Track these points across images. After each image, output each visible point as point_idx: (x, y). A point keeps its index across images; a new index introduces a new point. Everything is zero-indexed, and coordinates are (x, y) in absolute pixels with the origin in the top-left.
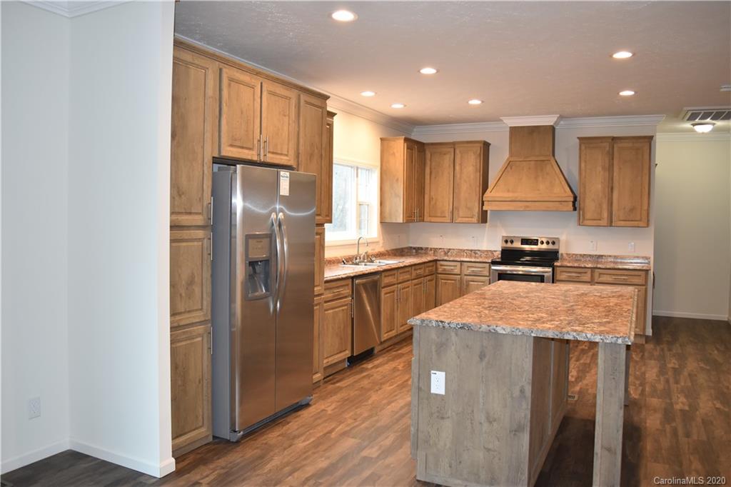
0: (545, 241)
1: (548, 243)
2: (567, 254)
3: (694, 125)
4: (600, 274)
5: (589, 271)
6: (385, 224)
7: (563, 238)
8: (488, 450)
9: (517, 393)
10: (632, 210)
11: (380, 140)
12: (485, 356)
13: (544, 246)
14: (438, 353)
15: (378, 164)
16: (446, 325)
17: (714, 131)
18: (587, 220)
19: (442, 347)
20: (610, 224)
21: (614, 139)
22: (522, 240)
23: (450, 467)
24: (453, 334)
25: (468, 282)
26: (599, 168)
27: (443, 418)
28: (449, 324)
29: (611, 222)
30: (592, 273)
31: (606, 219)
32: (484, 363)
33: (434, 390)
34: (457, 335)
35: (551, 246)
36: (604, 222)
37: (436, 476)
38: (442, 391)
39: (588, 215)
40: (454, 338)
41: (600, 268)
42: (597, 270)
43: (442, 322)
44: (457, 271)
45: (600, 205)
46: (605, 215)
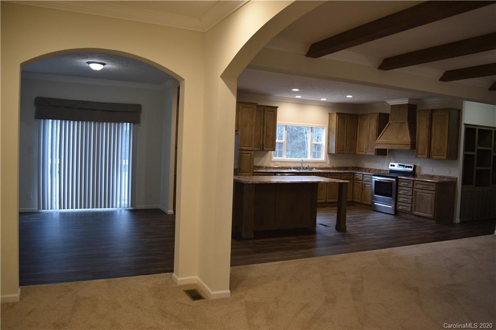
2: (419, 174)
5: (412, 182)
6: (329, 154)
7: (419, 165)
10: (440, 150)
11: (328, 115)
15: (327, 125)
18: (419, 155)
20: (429, 157)
25: (365, 184)
30: (413, 182)
31: (426, 154)
36: (426, 156)
39: (419, 152)
44: (361, 179)
45: (425, 147)
46: (426, 152)
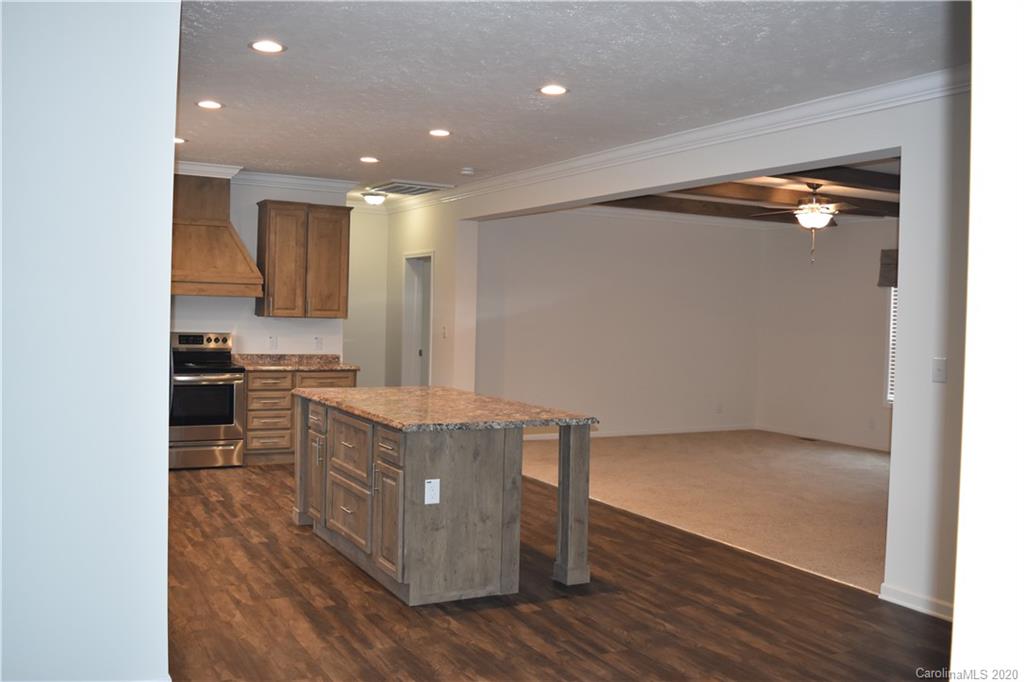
0: (213, 337)
1: (217, 340)
2: (240, 355)
3: (364, 195)
4: (303, 378)
5: (289, 375)
7: (234, 333)
8: (482, 550)
9: (509, 485)
10: (329, 297)
12: (478, 455)
13: (212, 345)
14: (432, 460)
16: (444, 427)
17: (385, 203)
18: (278, 309)
19: (436, 453)
20: (305, 314)
21: (311, 207)
22: (180, 336)
23: (446, 580)
24: (448, 437)
26: (293, 243)
27: (437, 529)
28: (447, 426)
29: (306, 311)
30: (293, 377)
31: (300, 308)
32: (478, 462)
33: (428, 501)
34: (451, 436)
35: (220, 345)
36: (299, 311)
37: (431, 595)
38: (436, 500)
39: (279, 304)
40: (448, 440)
41: (302, 371)
42: (298, 374)
43: (440, 425)
45: (294, 290)
46: (299, 302)
